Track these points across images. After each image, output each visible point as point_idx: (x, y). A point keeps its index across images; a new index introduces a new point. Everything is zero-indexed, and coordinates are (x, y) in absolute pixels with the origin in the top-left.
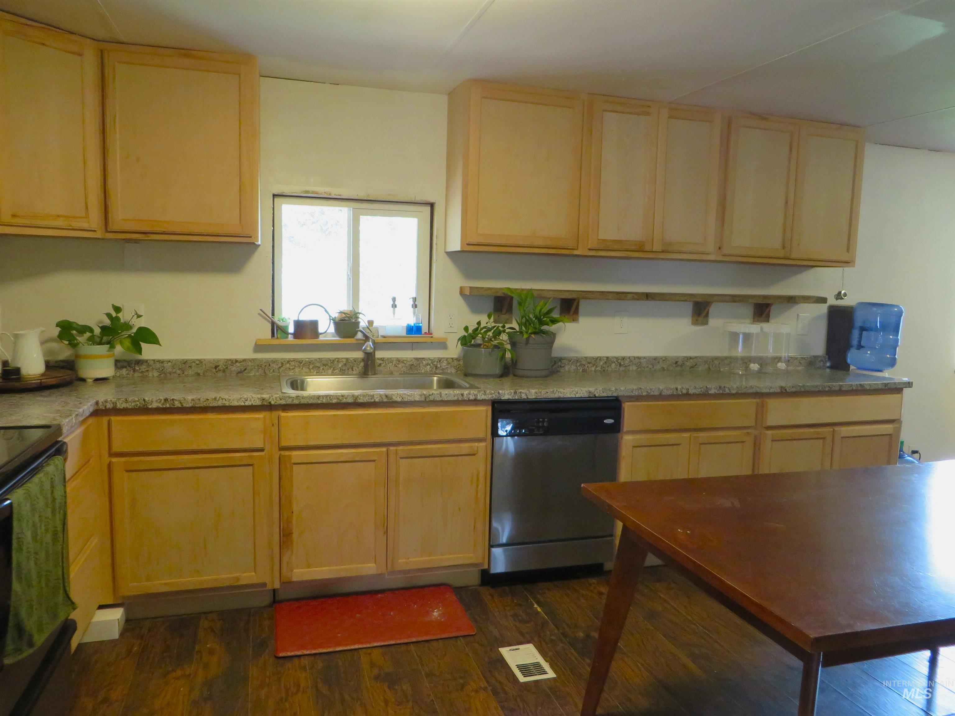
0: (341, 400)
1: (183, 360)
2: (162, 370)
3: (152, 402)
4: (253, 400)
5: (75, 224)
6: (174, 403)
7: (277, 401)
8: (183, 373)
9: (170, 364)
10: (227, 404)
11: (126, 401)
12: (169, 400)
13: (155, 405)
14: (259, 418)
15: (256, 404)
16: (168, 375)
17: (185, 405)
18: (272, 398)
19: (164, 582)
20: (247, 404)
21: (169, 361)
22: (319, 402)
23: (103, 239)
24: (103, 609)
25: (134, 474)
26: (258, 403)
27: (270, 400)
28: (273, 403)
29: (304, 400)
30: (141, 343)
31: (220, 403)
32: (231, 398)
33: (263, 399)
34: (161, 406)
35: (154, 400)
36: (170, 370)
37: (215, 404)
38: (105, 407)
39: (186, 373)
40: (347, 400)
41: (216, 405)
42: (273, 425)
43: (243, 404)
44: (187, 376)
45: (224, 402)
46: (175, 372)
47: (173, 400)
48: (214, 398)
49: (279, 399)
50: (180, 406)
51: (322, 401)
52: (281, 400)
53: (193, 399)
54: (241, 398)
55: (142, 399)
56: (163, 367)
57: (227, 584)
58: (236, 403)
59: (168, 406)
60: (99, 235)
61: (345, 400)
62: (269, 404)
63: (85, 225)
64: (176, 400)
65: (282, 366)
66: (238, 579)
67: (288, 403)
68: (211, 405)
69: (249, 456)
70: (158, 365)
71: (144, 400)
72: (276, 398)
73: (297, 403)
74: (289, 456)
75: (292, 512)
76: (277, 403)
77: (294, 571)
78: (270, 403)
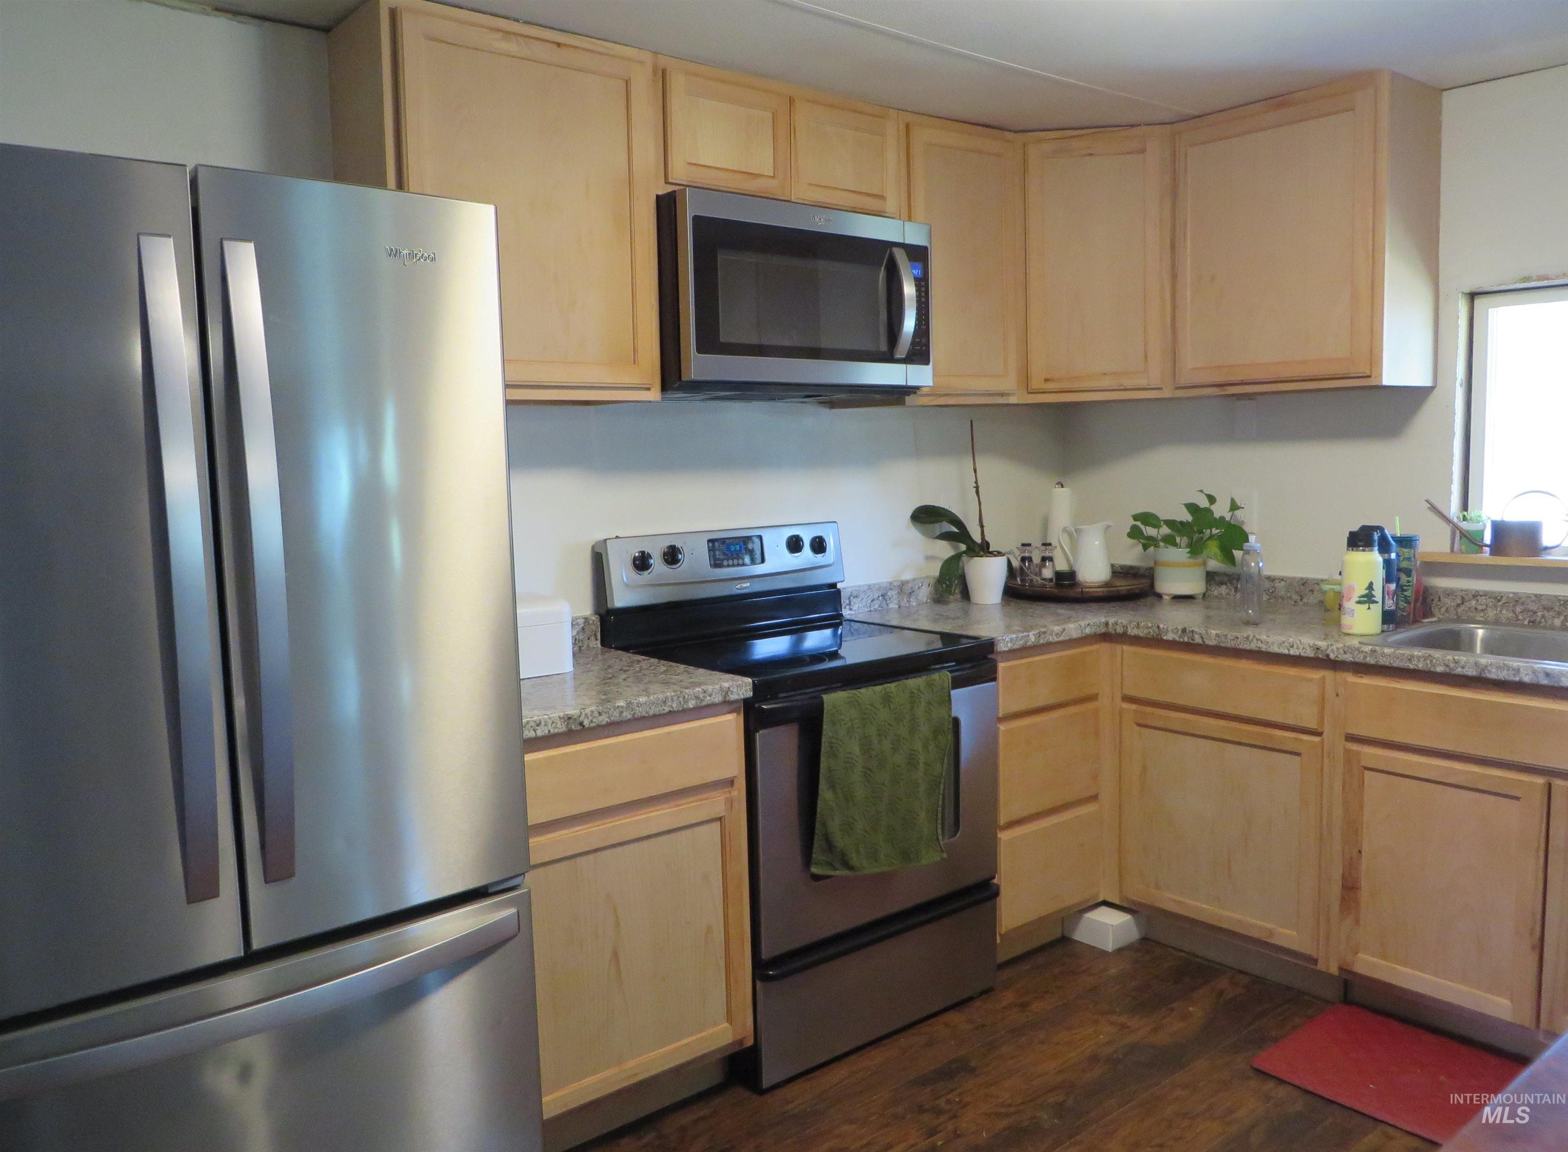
0: (1452, 669)
1: (1302, 579)
2: (1273, 592)
3: (1168, 631)
4: (1301, 647)
5: (1128, 383)
6: (1193, 636)
7: (1340, 654)
8: (1301, 601)
9: (1283, 583)
10: (1264, 648)
11: (1138, 626)
12: (1187, 631)
13: (1170, 637)
14: (1312, 680)
15: (1306, 655)
16: (1280, 600)
17: (1207, 642)
18: (1332, 649)
19: (1174, 897)
20: (1292, 652)
21: (1282, 580)
22: (1411, 667)
23: (1171, 399)
24: (1109, 907)
25: (1147, 731)
26: (1310, 653)
27: (1328, 652)
28: (1332, 656)
29: (1384, 658)
30: (1233, 550)
31: (1253, 646)
32: (1270, 640)
33: (1318, 649)
34: (1177, 639)
35: (1170, 628)
36: (1283, 593)
37: (1247, 646)
38: (1116, 630)
39: (1305, 600)
40: (1464, 670)
41: (1248, 648)
42: (1337, 695)
43: (1286, 652)
44: (1306, 604)
45: (1260, 644)
46: (1290, 598)
47: (1192, 632)
48: (1245, 636)
49: (1342, 650)
50: (1200, 642)
51: (1417, 665)
52: (1345, 652)
53: (1218, 634)
54: (1284, 642)
55: (1156, 625)
56: (1274, 587)
57: (1255, 934)
58: (1275, 649)
59: (1186, 639)
60: (1167, 393)
61: (1460, 669)
62: (1325, 658)
63: (1143, 382)
64: (1196, 633)
65: (1463, 603)
66: (1271, 933)
67: (1357, 660)
68: (1241, 647)
69: (1296, 739)
70: (1267, 585)
71: (1158, 627)
72: (1338, 649)
73: (1372, 662)
74: (1359, 753)
75: (1360, 852)
76: (1339, 658)
77: (1358, 955)
78: (1328, 656)
